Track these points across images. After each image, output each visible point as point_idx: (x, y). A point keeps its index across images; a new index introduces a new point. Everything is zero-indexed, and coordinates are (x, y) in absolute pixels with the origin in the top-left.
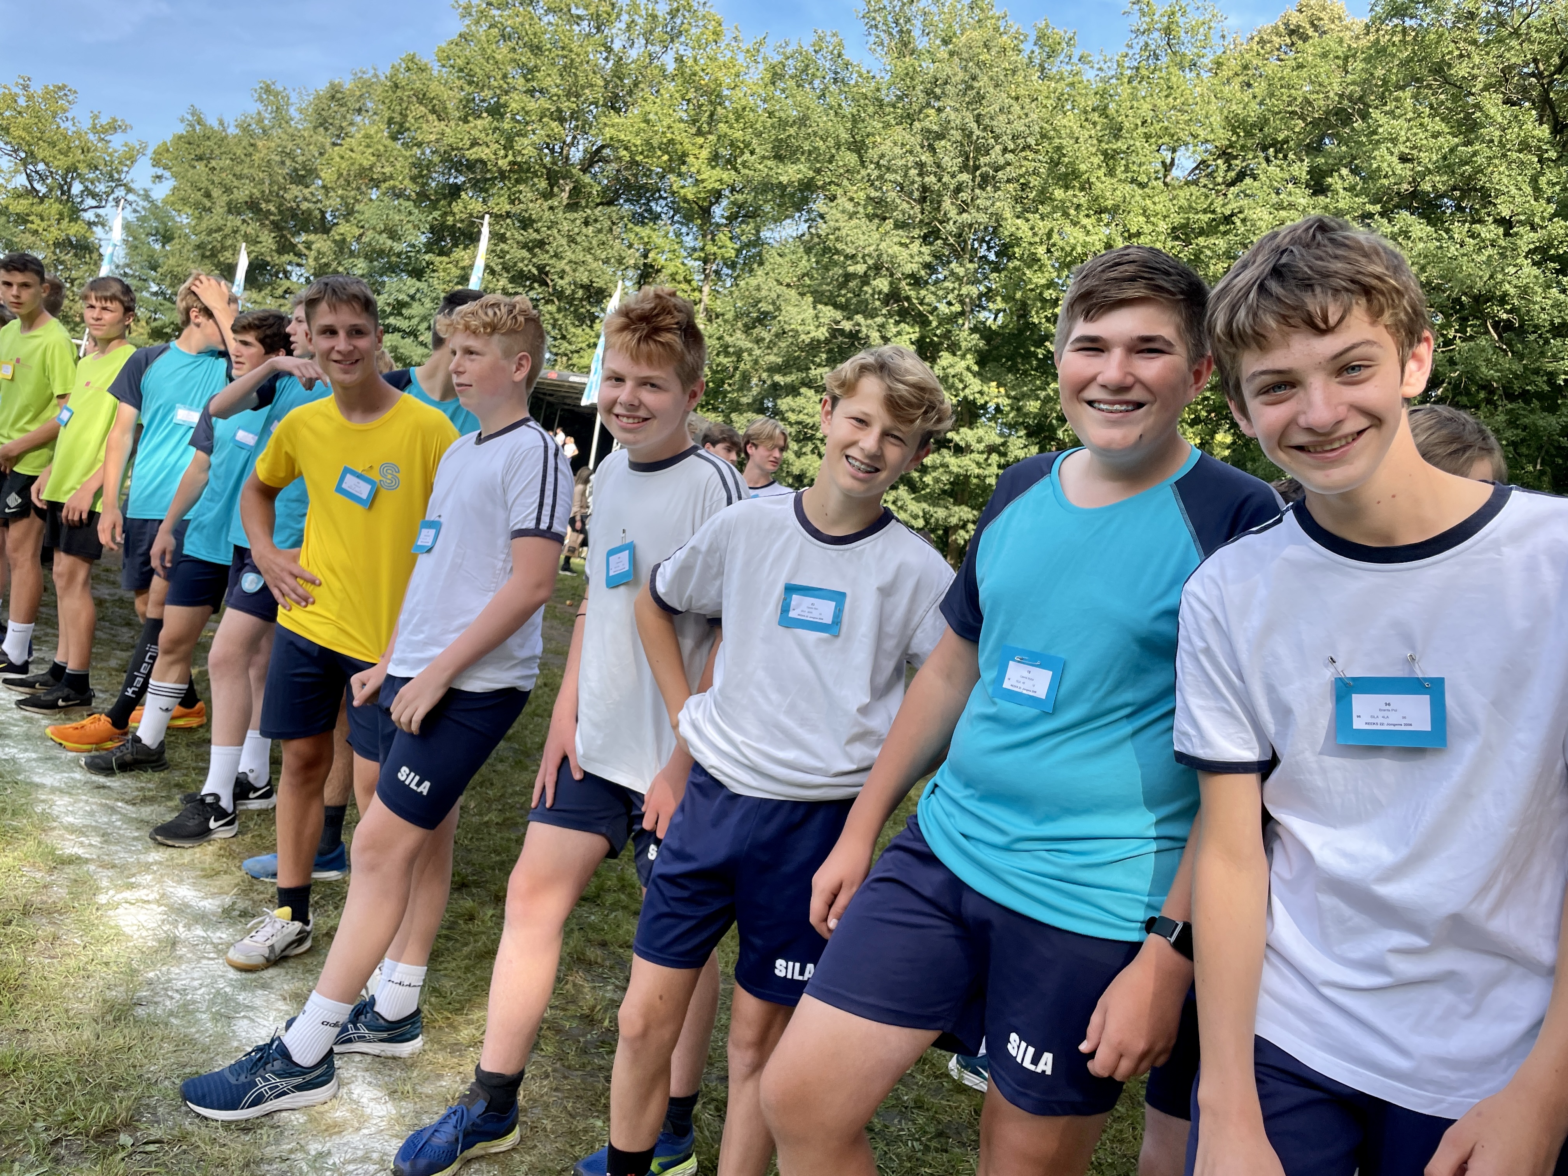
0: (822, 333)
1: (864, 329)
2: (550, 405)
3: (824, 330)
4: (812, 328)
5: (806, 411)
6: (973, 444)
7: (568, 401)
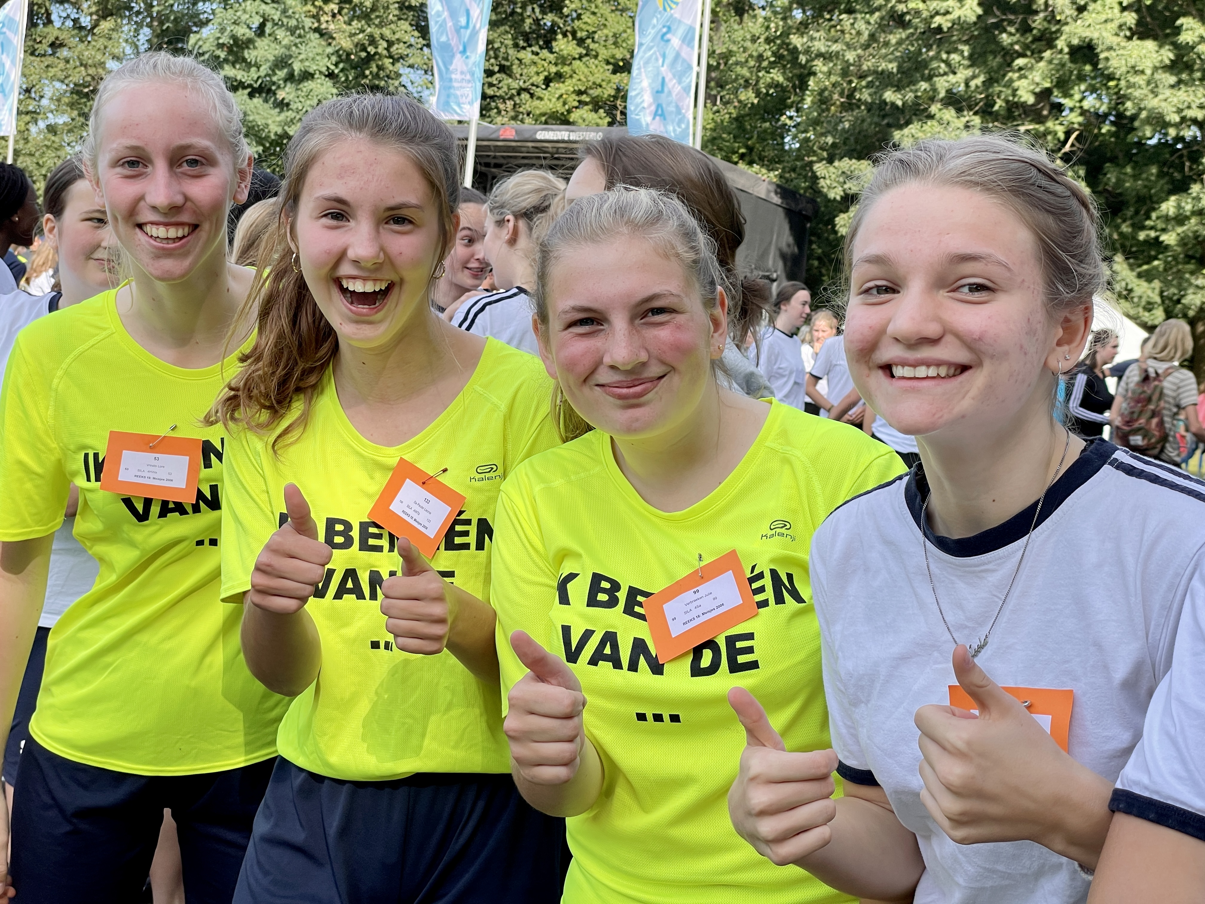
0: (970, 11)
3: (972, 2)
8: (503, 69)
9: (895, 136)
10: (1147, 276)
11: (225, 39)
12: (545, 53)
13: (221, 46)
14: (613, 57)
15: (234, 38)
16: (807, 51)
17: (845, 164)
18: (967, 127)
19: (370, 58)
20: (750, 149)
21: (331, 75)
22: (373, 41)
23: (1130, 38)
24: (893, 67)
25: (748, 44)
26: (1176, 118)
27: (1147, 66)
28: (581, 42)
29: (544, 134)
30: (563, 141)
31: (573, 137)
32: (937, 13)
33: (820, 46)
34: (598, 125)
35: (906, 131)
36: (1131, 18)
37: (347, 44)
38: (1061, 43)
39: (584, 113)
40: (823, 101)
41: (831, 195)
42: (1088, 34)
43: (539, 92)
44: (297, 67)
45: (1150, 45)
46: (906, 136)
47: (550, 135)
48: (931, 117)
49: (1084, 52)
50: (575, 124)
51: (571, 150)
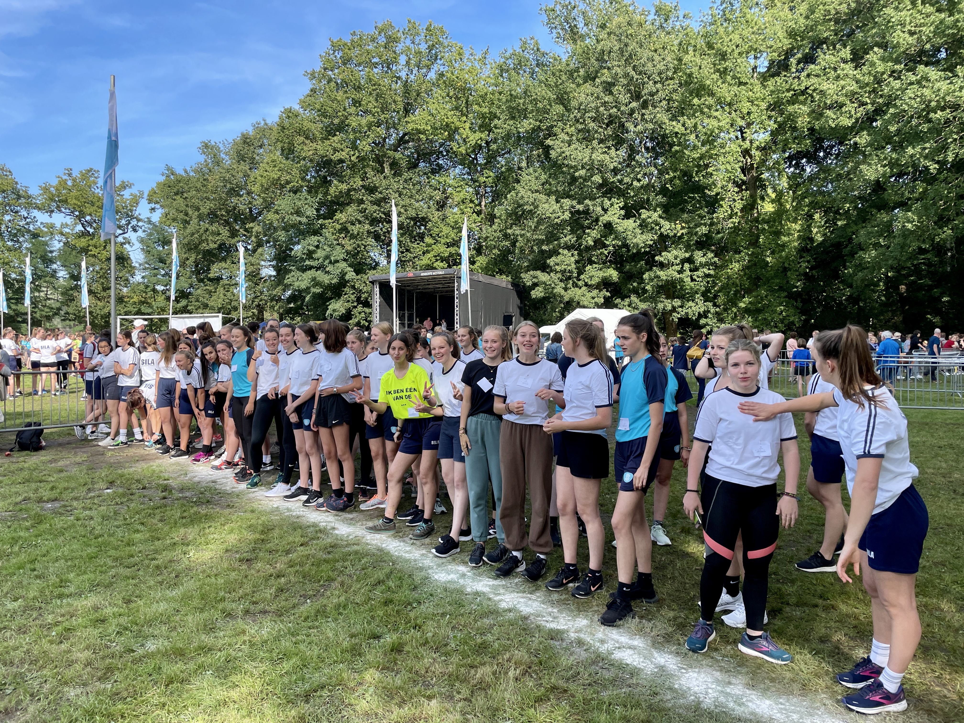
0: (567, 216)
1: (591, 207)
2: (409, 291)
3: (567, 213)
4: (560, 214)
5: (566, 263)
6: (672, 260)
7: (419, 288)
8: (407, 250)
9: (548, 261)
10: (643, 301)
11: (305, 251)
12: (421, 243)
13: (304, 254)
14: (446, 242)
15: (308, 250)
16: (513, 235)
17: (531, 273)
18: (573, 255)
19: (358, 252)
20: (500, 270)
21: (345, 260)
22: (359, 246)
23: (623, 219)
24: (544, 237)
26: (643, 245)
27: (631, 228)
28: (434, 238)
29: (424, 274)
30: (432, 275)
31: (434, 273)
33: (517, 232)
34: (443, 268)
36: (623, 212)
37: (350, 248)
38: (600, 223)
39: (438, 263)
40: (522, 250)
41: (528, 284)
42: (609, 219)
43: (422, 257)
44: (332, 259)
45: (631, 220)
46: (551, 262)
47: (426, 274)
48: (559, 253)
49: (609, 226)
50: (435, 268)
51: (434, 278)
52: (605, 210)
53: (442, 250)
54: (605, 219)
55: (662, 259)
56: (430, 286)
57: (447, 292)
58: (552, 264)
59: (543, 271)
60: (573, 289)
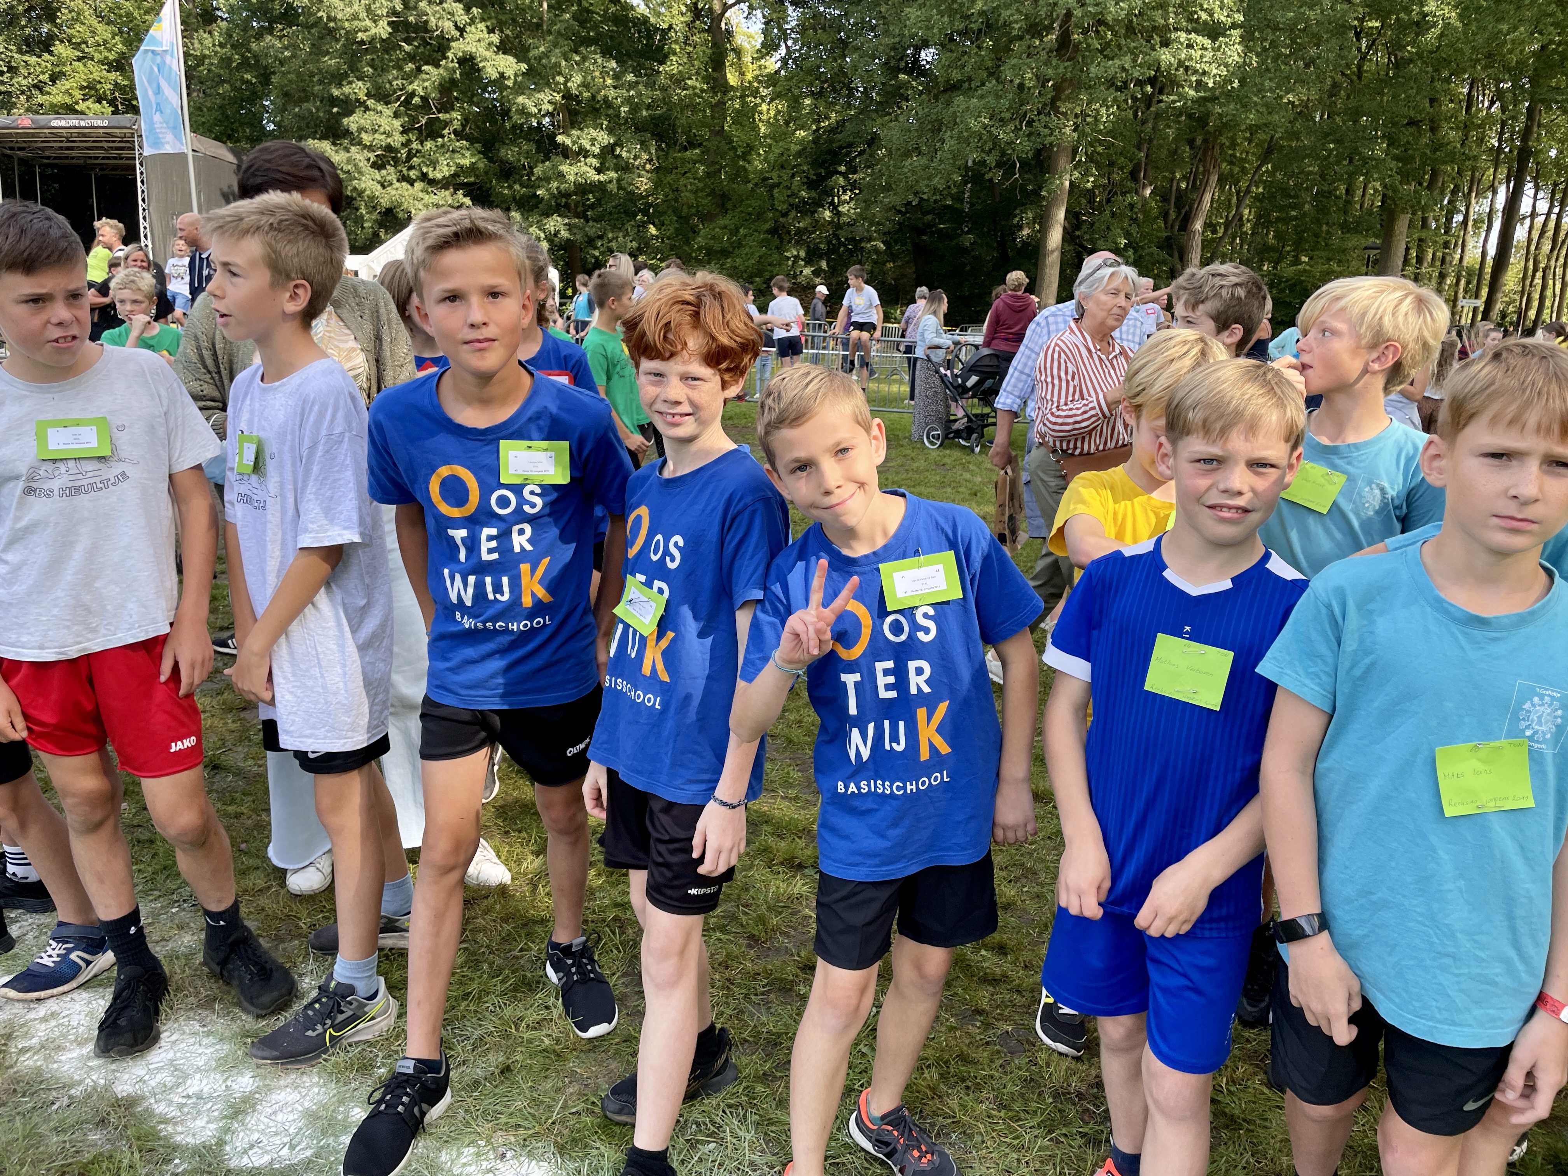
0: (383, 30)
1: (433, 22)
2: (22, 161)
3: (383, 23)
4: (368, 23)
5: (382, 130)
6: (588, 147)
7: (47, 153)
9: (345, 121)
14: (106, 58)
18: (396, 115)
23: (497, 53)
25: (218, 49)
28: (76, 47)
29: (58, 122)
30: (75, 127)
31: (83, 124)
32: (360, 30)
33: (275, 52)
34: (103, 113)
35: (351, 118)
36: (495, 38)
38: (450, 55)
39: (90, 105)
42: (468, 48)
43: (47, 88)
45: (511, 59)
46: (352, 122)
47: (62, 123)
48: (367, 109)
49: (468, 62)
50: (82, 113)
51: (83, 134)
52: (461, 30)
53: (96, 76)
54: (458, 48)
55: (568, 142)
56: (74, 153)
57: (115, 168)
58: (353, 128)
59: (334, 144)
60: (397, 185)
